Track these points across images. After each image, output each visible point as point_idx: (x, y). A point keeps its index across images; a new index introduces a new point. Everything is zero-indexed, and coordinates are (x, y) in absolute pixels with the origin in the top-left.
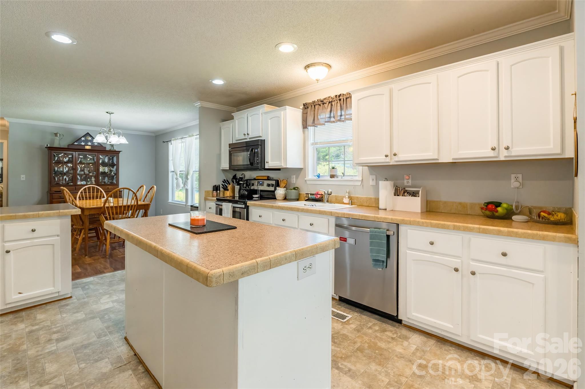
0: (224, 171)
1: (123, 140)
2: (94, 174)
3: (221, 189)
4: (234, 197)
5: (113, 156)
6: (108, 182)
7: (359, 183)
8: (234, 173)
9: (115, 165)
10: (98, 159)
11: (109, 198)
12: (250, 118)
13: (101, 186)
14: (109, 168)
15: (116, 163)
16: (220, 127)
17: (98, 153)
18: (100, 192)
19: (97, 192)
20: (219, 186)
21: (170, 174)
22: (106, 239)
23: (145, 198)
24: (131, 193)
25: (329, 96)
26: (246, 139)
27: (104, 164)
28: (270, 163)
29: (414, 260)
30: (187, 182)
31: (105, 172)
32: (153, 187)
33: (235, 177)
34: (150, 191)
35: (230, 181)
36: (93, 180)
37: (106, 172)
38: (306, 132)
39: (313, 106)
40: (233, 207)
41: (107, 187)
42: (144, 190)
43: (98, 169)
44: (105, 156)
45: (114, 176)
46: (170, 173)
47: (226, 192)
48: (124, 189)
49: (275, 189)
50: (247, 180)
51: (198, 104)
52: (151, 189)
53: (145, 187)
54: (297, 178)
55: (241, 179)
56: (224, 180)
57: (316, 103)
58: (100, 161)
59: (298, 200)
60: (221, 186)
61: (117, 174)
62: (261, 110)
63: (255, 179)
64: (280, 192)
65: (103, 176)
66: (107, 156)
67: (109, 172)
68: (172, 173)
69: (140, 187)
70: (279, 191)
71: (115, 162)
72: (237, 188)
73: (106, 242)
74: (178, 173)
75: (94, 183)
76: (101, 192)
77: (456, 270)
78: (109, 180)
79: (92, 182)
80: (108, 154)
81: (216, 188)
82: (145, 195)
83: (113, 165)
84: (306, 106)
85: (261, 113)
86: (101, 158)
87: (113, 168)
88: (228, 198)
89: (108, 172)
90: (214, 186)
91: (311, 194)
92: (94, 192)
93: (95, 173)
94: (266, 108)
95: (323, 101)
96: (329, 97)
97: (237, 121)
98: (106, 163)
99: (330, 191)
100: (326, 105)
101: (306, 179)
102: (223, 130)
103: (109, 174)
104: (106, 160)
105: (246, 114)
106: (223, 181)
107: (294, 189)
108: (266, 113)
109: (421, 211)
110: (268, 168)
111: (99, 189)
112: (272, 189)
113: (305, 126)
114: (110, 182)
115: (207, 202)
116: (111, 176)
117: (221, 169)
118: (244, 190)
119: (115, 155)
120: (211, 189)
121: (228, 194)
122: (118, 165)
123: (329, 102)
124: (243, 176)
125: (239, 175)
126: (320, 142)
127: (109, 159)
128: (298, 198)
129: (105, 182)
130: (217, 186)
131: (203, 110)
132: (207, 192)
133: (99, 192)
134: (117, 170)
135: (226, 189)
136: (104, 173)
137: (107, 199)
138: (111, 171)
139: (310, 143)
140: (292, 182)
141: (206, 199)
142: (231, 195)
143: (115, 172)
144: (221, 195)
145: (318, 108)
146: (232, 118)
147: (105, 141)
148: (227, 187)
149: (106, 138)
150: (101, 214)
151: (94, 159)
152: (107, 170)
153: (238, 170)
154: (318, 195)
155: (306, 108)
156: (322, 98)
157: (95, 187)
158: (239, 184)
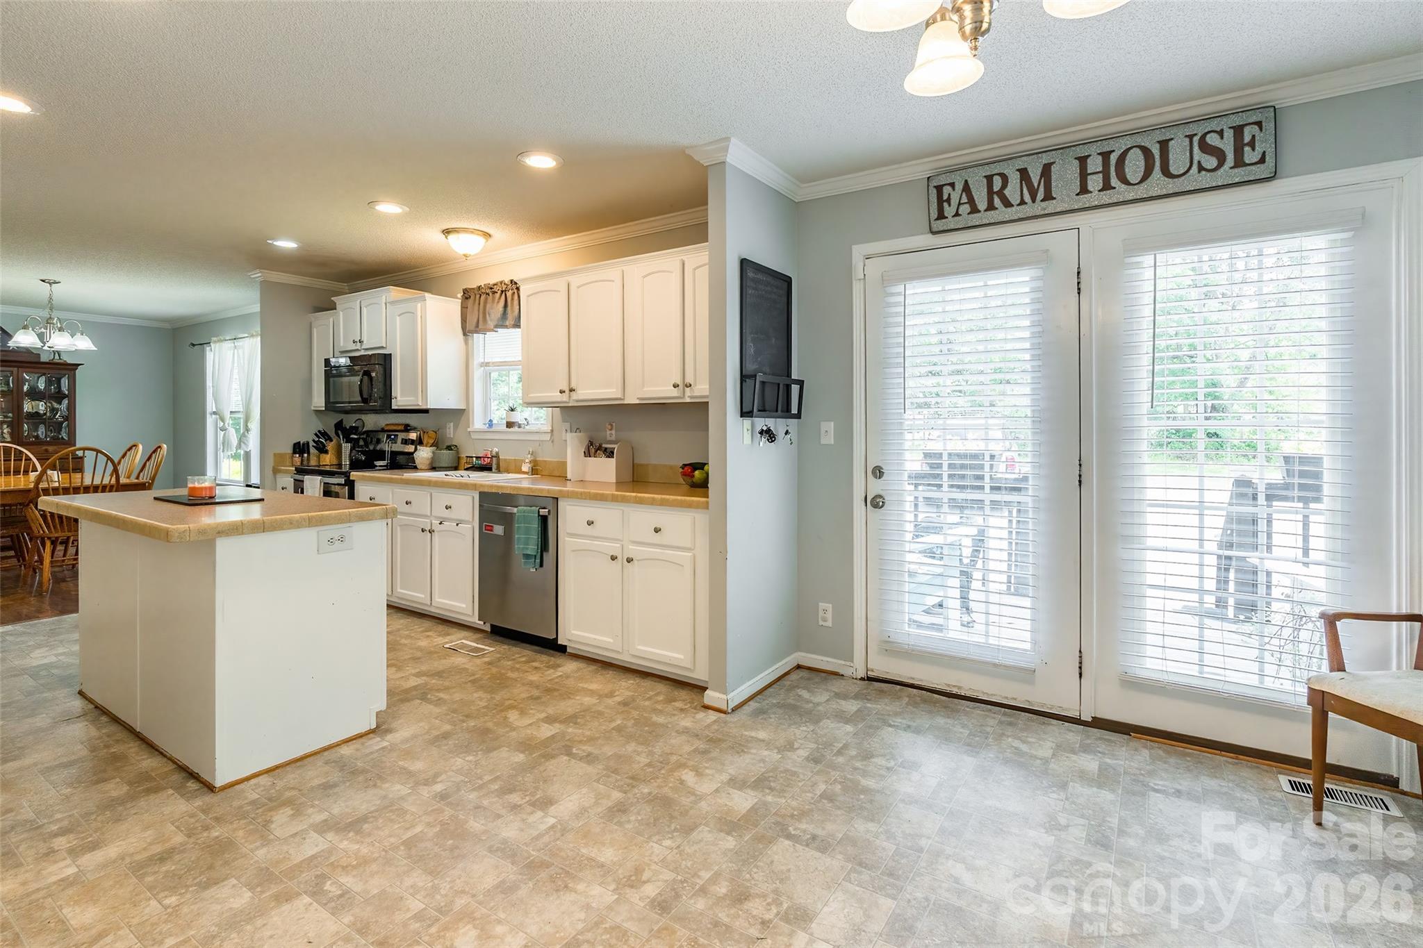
0: (317, 412)
1: (83, 343)
2: (9, 417)
3: (313, 450)
4: (340, 465)
5: (59, 376)
6: (46, 437)
7: (548, 437)
8: (339, 417)
9: (65, 396)
10: (20, 382)
11: (49, 472)
12: (365, 311)
13: (28, 447)
14: (48, 404)
15: (67, 392)
16: (311, 323)
17: (18, 367)
18: (26, 460)
19: (18, 459)
20: (308, 443)
21: (210, 420)
22: (41, 561)
23: (141, 471)
24: (102, 459)
25: (501, 280)
26: (357, 350)
27: (35, 395)
28: (399, 398)
29: (573, 551)
30: (245, 436)
31: (37, 413)
32: (160, 447)
33: (339, 426)
34: (154, 455)
35: (332, 433)
36: (5, 431)
37: (42, 412)
38: (470, 342)
39: (478, 296)
40: (325, 483)
41: (44, 448)
42: (139, 454)
43: (20, 407)
44: (36, 376)
45: (62, 423)
46: (208, 416)
47: (323, 456)
48: (84, 449)
49: (416, 450)
50: (368, 432)
51: (257, 275)
52: (155, 451)
53: (141, 447)
54: (456, 427)
55: (354, 430)
56: (319, 431)
57: (483, 291)
58: (25, 388)
59: (456, 468)
60: (312, 444)
61: (70, 417)
62: (384, 297)
63: (383, 430)
64: (424, 454)
65: (34, 423)
66: (44, 374)
67: (48, 414)
68: (214, 416)
69: (130, 449)
70: (422, 453)
71: (65, 390)
72: (346, 447)
73: (42, 564)
74: (227, 416)
75: (9, 440)
76: (28, 459)
77: (613, 558)
78: (49, 433)
79: (4, 438)
80: (44, 371)
81: (300, 448)
82: (141, 466)
83: (59, 396)
84: (467, 294)
85: (384, 301)
86: (27, 380)
87: (60, 403)
88: (328, 468)
89: (45, 414)
90: (295, 445)
91: (477, 457)
92: (10, 460)
93: (10, 415)
94: (393, 293)
95: (491, 288)
96: (501, 283)
97: (341, 313)
98: (40, 392)
99: (496, 450)
100: (497, 295)
101: (469, 430)
102: (315, 330)
103: (50, 418)
104: (41, 385)
105: (358, 302)
106: (316, 434)
107: (449, 448)
108: (392, 303)
109: (617, 479)
110: (396, 408)
111: (21, 452)
112: (411, 448)
113: (466, 332)
114: (52, 438)
115: (278, 476)
116: (55, 423)
117: (313, 408)
118: (359, 451)
119: (64, 372)
120: (290, 451)
121: (328, 459)
122: (72, 396)
123: (502, 291)
124: (359, 424)
125: (350, 421)
126: (493, 363)
127: (49, 382)
128: (455, 465)
129: (37, 437)
130: (303, 444)
131: (267, 289)
132: (279, 458)
133: (21, 460)
134: (72, 408)
135: (322, 450)
136: (35, 416)
137: (44, 472)
138: (54, 411)
139: (476, 362)
140: (448, 436)
141: (276, 471)
142: (335, 462)
143: (66, 413)
144: (313, 462)
145: (486, 299)
146: (332, 307)
147: (39, 344)
148: (324, 446)
149: (41, 337)
150: (28, 505)
151: (9, 382)
152: (43, 408)
153: (347, 412)
154: (486, 459)
155: (467, 298)
156: (492, 282)
157: (11, 447)
158: (348, 440)
